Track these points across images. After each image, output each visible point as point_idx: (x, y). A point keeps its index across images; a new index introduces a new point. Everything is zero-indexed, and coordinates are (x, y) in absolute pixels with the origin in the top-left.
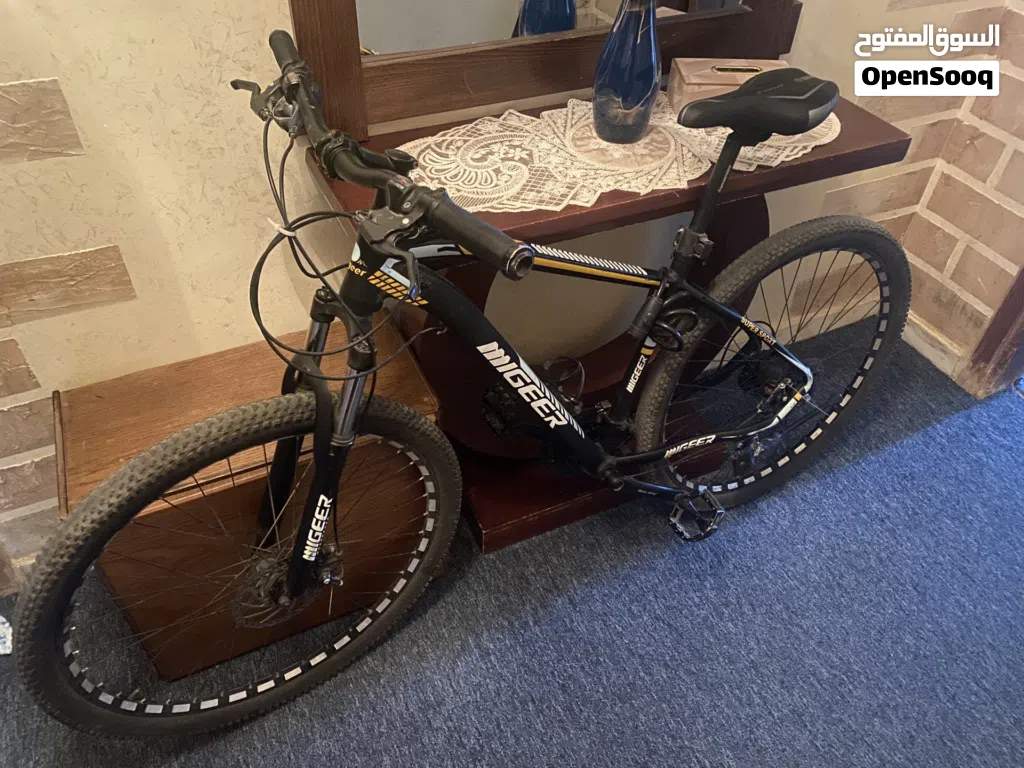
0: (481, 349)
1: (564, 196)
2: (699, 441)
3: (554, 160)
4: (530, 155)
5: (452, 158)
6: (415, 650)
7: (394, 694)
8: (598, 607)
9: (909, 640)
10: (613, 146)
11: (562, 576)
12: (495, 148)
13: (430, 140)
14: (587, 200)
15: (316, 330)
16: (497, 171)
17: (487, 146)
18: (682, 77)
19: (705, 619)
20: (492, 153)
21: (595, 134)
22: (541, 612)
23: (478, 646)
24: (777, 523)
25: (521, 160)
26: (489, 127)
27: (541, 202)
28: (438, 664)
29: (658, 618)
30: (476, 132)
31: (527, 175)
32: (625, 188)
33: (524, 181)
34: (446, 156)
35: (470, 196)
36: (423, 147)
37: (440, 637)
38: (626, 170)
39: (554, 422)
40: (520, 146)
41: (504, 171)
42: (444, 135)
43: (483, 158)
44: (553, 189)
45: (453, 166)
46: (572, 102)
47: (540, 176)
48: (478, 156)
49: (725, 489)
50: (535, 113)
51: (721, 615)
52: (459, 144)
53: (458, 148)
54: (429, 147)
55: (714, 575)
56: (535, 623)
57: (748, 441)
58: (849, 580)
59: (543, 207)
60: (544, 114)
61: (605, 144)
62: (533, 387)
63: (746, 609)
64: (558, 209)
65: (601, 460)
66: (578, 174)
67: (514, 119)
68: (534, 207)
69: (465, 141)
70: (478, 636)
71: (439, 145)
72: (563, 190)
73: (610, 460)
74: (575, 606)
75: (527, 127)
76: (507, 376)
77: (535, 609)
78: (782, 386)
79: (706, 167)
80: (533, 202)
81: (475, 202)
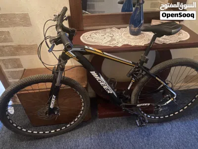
0: (91, 72)
1: (115, 44)
2: (146, 104)
3: (118, 37)
10: (132, 36)
11: (113, 127)
20: (106, 35)
22: (106, 134)
24: (167, 129)
25: (111, 36)
30: (105, 31)
32: (130, 44)
33: (109, 40)
34: (96, 34)
35: (96, 42)
38: (132, 41)
39: (109, 92)
41: (106, 38)
42: (98, 31)
43: (103, 35)
46: (128, 27)
47: (113, 40)
54: (94, 32)
56: (104, 136)
57: (158, 107)
60: (121, 29)
64: (113, 46)
65: (121, 103)
67: (114, 29)
75: (116, 31)
76: (97, 80)
78: (168, 96)
80: (108, 44)
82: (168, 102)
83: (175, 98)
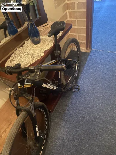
0: (42, 86)
1: (39, 56)
2: (70, 78)
3: (32, 51)
4: (27, 53)
5: (16, 60)
6: (54, 134)
7: (56, 142)
8: (71, 108)
9: (105, 85)
10: (38, 45)
11: (64, 108)
12: (21, 55)
13: (10, 59)
14: (43, 54)
15: (17, 102)
16: (25, 58)
17: (20, 55)
18: (40, 30)
19: (84, 100)
20: (22, 56)
21: (33, 45)
22: (65, 115)
23: (61, 126)
24: (82, 82)
25: (27, 54)
26: (17, 52)
27: (36, 58)
28: (59, 133)
29: (79, 104)
30: (16, 54)
31: (30, 56)
32: (46, 50)
33: (31, 57)
34: (15, 60)
35: (25, 64)
36: (10, 61)
37: (56, 129)
38: (43, 47)
39: (55, 89)
40: (25, 52)
41: (26, 57)
42: (11, 57)
43: (21, 57)
44: (36, 55)
45: (18, 61)
46: (25, 42)
47: (32, 55)
48: (20, 57)
49: (74, 82)
50: (22, 46)
51: (85, 98)
52: (15, 57)
53: (16, 58)
54: (11, 61)
55: (81, 93)
56: (66, 117)
58: (95, 83)
59: (38, 59)
60: (23, 46)
61: (36, 45)
62: (51, 86)
63: (87, 95)
64: (40, 58)
65: (61, 90)
66: (37, 51)
67: (20, 49)
68: (36, 60)
69: (16, 56)
70: (60, 125)
71: (12, 59)
72: (38, 55)
73: (62, 89)
74: (68, 111)
75: (23, 49)
76: (47, 87)
77: (64, 115)
78: (75, 65)
79: (53, 41)
80: (35, 59)
81: (27, 64)
82: (76, 68)
83: (77, 63)
